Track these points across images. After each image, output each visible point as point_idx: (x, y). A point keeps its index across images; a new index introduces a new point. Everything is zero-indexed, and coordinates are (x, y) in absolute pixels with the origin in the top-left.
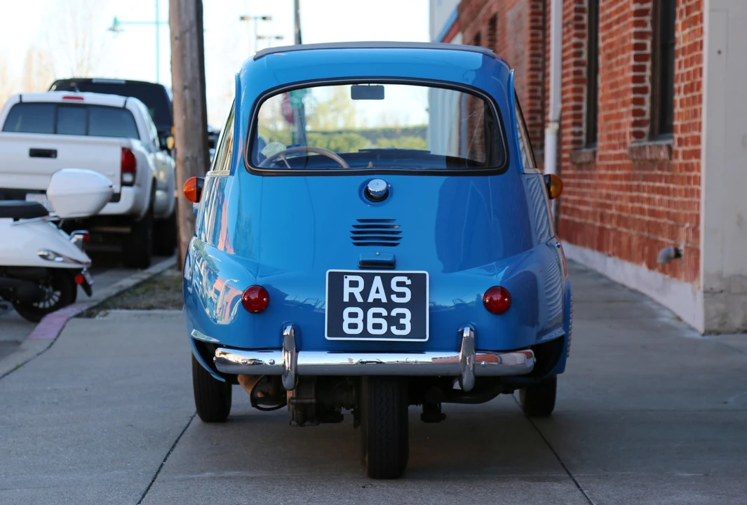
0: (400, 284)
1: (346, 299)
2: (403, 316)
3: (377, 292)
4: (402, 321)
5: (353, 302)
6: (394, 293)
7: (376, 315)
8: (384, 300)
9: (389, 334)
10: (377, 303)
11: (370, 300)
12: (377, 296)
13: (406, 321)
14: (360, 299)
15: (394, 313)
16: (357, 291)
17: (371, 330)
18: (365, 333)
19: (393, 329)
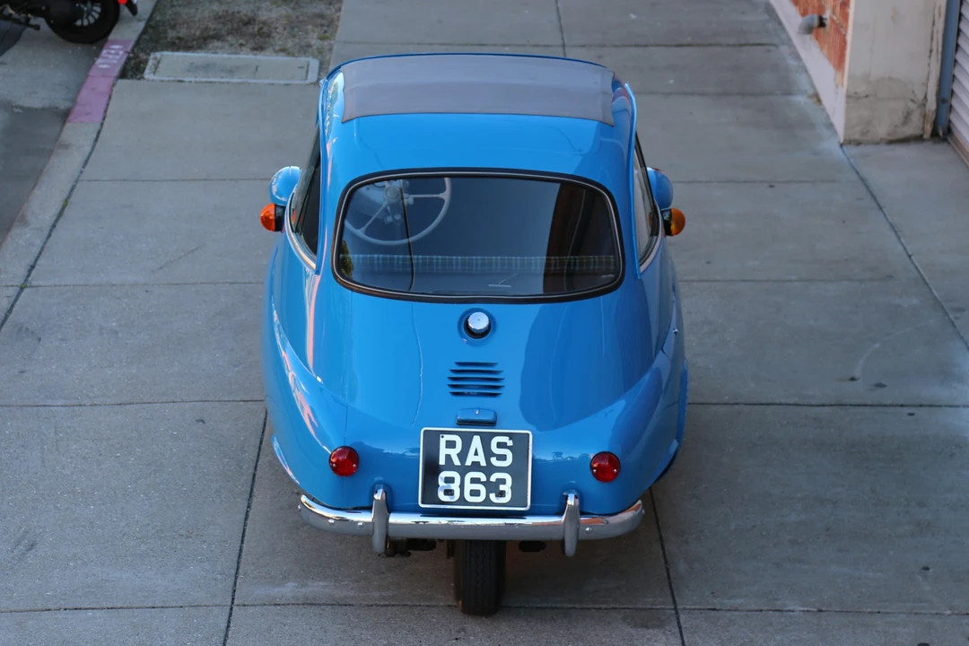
0: (500, 445)
1: (442, 462)
2: (503, 481)
3: (476, 454)
4: (502, 487)
5: (450, 465)
6: (494, 455)
7: (474, 481)
8: (483, 463)
9: (487, 501)
10: (476, 466)
11: (468, 463)
12: (476, 459)
13: (506, 488)
14: (457, 462)
15: (493, 478)
16: (454, 453)
17: (468, 498)
18: (462, 500)
19: (492, 496)
